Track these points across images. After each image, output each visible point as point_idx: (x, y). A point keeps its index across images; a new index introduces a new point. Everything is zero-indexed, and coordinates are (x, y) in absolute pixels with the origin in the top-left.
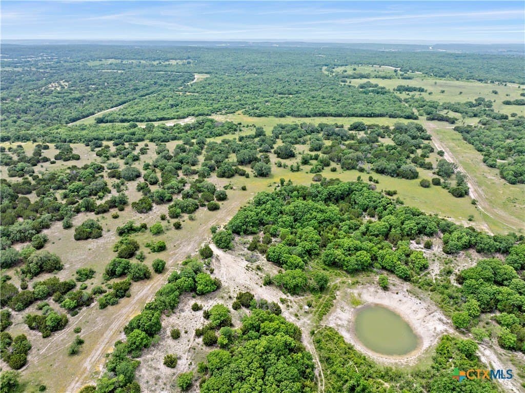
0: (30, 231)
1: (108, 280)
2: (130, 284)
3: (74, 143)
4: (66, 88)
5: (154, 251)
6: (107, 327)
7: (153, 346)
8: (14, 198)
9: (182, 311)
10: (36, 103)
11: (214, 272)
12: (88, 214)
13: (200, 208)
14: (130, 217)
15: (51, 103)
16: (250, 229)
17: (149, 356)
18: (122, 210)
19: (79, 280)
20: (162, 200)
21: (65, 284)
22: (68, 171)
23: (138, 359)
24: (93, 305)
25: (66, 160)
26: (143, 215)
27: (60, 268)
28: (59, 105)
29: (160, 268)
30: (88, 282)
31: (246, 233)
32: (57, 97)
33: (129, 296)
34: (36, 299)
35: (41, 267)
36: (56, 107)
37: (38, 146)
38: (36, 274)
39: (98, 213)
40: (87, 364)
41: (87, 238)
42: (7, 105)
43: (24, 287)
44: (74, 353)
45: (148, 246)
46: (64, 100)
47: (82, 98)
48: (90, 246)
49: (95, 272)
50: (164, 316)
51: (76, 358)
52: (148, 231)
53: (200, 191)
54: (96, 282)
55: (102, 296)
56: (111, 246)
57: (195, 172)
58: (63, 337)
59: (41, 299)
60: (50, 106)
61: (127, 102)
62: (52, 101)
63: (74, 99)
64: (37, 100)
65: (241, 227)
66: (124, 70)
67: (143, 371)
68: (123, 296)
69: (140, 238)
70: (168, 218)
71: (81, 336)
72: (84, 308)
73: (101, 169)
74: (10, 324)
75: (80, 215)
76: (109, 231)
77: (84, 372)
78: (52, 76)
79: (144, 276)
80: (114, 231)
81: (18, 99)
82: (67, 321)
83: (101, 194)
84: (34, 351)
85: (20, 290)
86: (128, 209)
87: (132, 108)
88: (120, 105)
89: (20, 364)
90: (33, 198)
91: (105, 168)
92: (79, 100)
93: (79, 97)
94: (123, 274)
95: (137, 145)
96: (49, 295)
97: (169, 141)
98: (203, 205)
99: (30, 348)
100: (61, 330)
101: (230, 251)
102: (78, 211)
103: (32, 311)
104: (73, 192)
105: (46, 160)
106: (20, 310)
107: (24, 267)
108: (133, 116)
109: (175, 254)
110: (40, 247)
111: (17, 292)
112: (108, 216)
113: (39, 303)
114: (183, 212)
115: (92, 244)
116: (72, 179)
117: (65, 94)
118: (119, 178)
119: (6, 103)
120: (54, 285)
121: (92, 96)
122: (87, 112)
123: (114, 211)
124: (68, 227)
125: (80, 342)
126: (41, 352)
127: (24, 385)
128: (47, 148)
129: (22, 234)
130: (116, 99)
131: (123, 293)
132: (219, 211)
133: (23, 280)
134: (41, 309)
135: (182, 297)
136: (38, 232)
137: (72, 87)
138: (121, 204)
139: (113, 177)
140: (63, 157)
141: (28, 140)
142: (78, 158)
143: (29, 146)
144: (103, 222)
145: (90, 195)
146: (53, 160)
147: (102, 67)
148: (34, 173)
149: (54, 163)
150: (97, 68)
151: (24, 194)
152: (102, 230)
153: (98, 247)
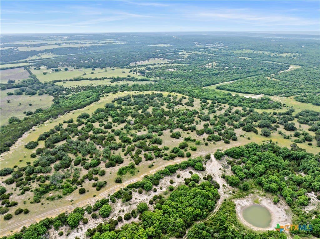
0: (159, 129)
1: (171, 153)
2: (176, 156)
3: (197, 98)
4: (214, 66)
5: (191, 150)
6: (162, 165)
7: (170, 176)
8: (162, 116)
9: (186, 171)
10: (197, 74)
11: (206, 165)
12: (180, 129)
13: (222, 141)
14: (193, 135)
15: (203, 75)
16: (234, 156)
17: (167, 178)
18: (192, 131)
19: (163, 149)
20: (209, 132)
21: (159, 149)
22: (185, 111)
23: (164, 177)
24: (162, 158)
25: (188, 106)
26: (198, 136)
27: (160, 144)
28: (206, 76)
29: (189, 156)
30: (165, 151)
31: (232, 156)
32: (207, 72)
33: (173, 160)
34: (149, 150)
37: (183, 97)
38: (153, 143)
39: (183, 130)
40: (151, 171)
41: (174, 138)
42: (185, 73)
43: (149, 146)
44: (150, 167)
45: (191, 147)
47: (218, 73)
48: (173, 141)
49: (169, 149)
50: (179, 170)
51: (150, 169)
52: (195, 142)
53: (228, 134)
54: (167, 152)
55: (166, 157)
56: (179, 143)
57: (233, 125)
58: (150, 162)
59: (150, 150)
61: (239, 79)
62: (204, 73)
63: (214, 74)
64: (198, 72)
65: (230, 153)
66: (251, 58)
67: (163, 180)
68: (172, 159)
69: (190, 144)
70: (206, 140)
71: (154, 164)
72: (160, 158)
73: (197, 113)
74: (141, 154)
75: (178, 129)
76: (182, 138)
77: (149, 173)
78: (213, 58)
79: (182, 156)
80: (183, 139)
81: (191, 71)
82: (153, 159)
83: (189, 123)
84: (142, 162)
85: (147, 146)
86: (195, 132)
87: (237, 84)
88: (234, 80)
89: (137, 164)
90: (168, 118)
91: (199, 113)
92: (216, 74)
93: (217, 73)
94: (176, 153)
95: (221, 105)
96: (153, 150)
97: (237, 106)
98: (223, 140)
99: (141, 161)
101: (219, 161)
102: (178, 127)
103: (147, 152)
105: (181, 104)
106: (144, 151)
107: (151, 140)
108: (234, 88)
109: (197, 153)
110: (159, 135)
111: (146, 145)
112: (186, 132)
113: (150, 151)
114: (213, 139)
115: (175, 140)
116: (184, 114)
117: (211, 71)
118: (200, 119)
119: (185, 72)
120: (155, 148)
122: (215, 82)
123: (189, 131)
124: (171, 132)
125: (153, 166)
126: (143, 163)
127: (136, 169)
128: (185, 98)
129: (157, 130)
130: (234, 76)
131: (172, 158)
132: (228, 144)
133: (150, 143)
134: (149, 153)
135: (189, 167)
136: (162, 130)
137: (217, 66)
138: (193, 129)
139: (199, 118)
140: (188, 104)
141: (181, 93)
142: (193, 106)
143: (180, 96)
144: (183, 134)
145: (186, 122)
146: (184, 104)
147: (240, 55)
148: (174, 108)
149: (183, 106)
150: (237, 55)
151: (166, 116)
152: (180, 136)
153: (176, 142)
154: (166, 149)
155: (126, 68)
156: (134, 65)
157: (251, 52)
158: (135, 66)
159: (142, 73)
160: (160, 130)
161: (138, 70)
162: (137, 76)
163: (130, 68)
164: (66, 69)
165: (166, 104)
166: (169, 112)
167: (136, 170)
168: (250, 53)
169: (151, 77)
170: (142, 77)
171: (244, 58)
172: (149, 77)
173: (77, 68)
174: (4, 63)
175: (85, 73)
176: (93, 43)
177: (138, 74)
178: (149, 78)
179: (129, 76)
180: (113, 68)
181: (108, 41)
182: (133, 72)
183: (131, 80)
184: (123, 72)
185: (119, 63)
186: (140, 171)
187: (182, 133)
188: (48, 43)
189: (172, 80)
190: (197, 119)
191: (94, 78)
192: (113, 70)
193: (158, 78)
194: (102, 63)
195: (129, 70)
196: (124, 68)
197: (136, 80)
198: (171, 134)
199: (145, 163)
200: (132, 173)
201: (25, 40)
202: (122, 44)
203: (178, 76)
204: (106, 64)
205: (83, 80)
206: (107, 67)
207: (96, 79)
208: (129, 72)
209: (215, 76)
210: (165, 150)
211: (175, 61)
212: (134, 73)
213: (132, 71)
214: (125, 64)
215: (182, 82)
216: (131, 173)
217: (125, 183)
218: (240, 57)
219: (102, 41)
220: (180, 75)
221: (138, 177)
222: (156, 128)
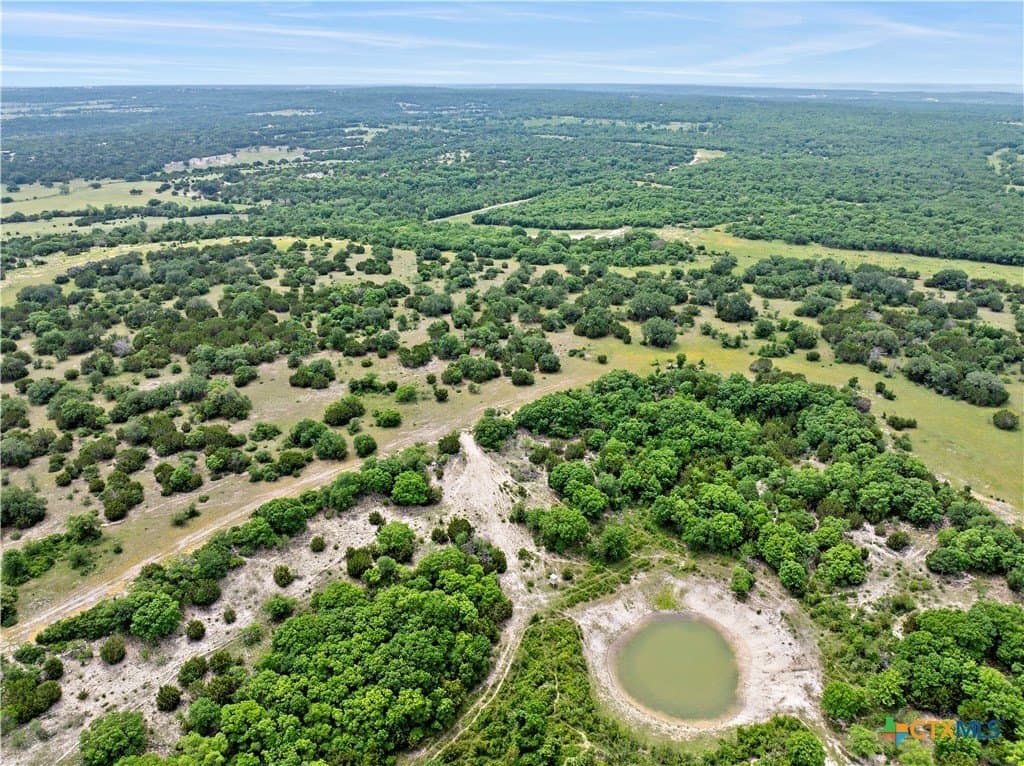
0: (240, 360)
1: (289, 447)
2: (311, 459)
3: (405, 249)
4: (463, 160)
5: (379, 424)
7: (279, 550)
8: (258, 313)
9: (355, 517)
10: (405, 182)
11: (445, 478)
12: (335, 353)
13: (503, 377)
14: (387, 370)
17: (263, 561)
18: (383, 356)
19: (253, 437)
20: (448, 353)
21: (229, 436)
22: (355, 290)
23: (246, 559)
24: (245, 474)
25: (370, 273)
26: (405, 371)
27: (242, 417)
28: (437, 188)
29: (366, 450)
31: (548, 432)
32: (440, 175)
33: (297, 476)
34: (187, 448)
35: (218, 408)
37: (351, 248)
38: (210, 417)
39: (347, 354)
40: (183, 543)
41: (306, 385)
43: (186, 429)
44: (179, 523)
45: (376, 415)
47: (478, 179)
48: (301, 398)
49: (280, 433)
50: (321, 516)
51: (178, 530)
52: (394, 394)
55: (260, 466)
57: (540, 320)
58: (182, 502)
59: (192, 448)
62: (428, 181)
65: (539, 419)
67: (242, 576)
68: (288, 474)
70: (439, 382)
71: (199, 507)
72: (233, 475)
74: (143, 468)
75: (324, 352)
76: (342, 382)
77: (173, 551)
78: (458, 141)
79: (336, 455)
80: (345, 386)
81: (384, 174)
82: (199, 483)
83: (370, 328)
85: (179, 431)
86: (394, 357)
89: (116, 516)
90: (283, 318)
92: (471, 182)
93: (474, 178)
94: (308, 445)
96: (200, 446)
98: (508, 374)
99: (139, 502)
100: (186, 492)
101: (495, 453)
102: (322, 347)
104: (336, 318)
105: (344, 269)
106: (160, 455)
107: (200, 404)
109: (405, 436)
110: (241, 384)
112: (358, 361)
113: (189, 453)
114: (466, 375)
115: (308, 395)
116: (351, 299)
117: (454, 172)
118: (417, 309)
119: (365, 180)
122: (470, 204)
123: (373, 357)
124: (295, 365)
125: (193, 514)
126: (148, 511)
127: (105, 539)
128: (360, 251)
129: (229, 362)
131: (291, 468)
132: (529, 389)
133: (192, 419)
134: (181, 460)
135: (368, 498)
136: (252, 364)
137: (472, 160)
138: (388, 347)
139: (411, 306)
140: (368, 268)
141: (346, 237)
142: (388, 272)
143: (339, 245)
144: (345, 368)
145: (358, 327)
146: (353, 269)
147: (544, 130)
148: (313, 284)
149: (351, 274)
150: (535, 131)
151: (278, 311)
152: (332, 379)
153: (312, 401)
154: (267, 433)
155: (149, 180)
156: (181, 170)
157: (574, 122)
158: (185, 172)
159: (209, 190)
160: (244, 361)
161: (191, 184)
162: (186, 200)
163: (165, 177)
165: (281, 273)
166: (291, 296)
167: (106, 546)
168: (572, 125)
169: (240, 202)
170: (205, 203)
171: (557, 137)
172: (234, 202)
177: (191, 194)
178: (234, 205)
179: (154, 203)
180: (94, 182)
182: (172, 189)
183: (160, 215)
184: (134, 192)
185: (119, 164)
186: (124, 547)
187: (340, 365)
189: (318, 204)
190: (401, 310)
192: (96, 186)
193: (265, 203)
194: (50, 166)
195: (159, 185)
196: (141, 179)
197: (183, 212)
198: (294, 372)
199: (157, 506)
200: (79, 562)
203: (337, 194)
204: (67, 168)
206: (71, 178)
207: (18, 219)
208: (159, 191)
209: (466, 187)
210: (264, 438)
212: (175, 194)
213: (169, 187)
214: (143, 166)
215: (353, 208)
216: (75, 567)
217: (38, 619)
218: (543, 136)
221: (112, 579)
222: (227, 357)
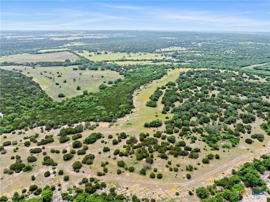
36: (232, 60)
46: (235, 58)
47: (243, 58)
60: (230, 60)
62: (231, 58)
63: (239, 58)
66: (259, 47)
81: (217, 55)
93: (241, 58)
121: (247, 58)
159: (174, 56)
164: (106, 53)
173: (114, 53)
174: (48, 48)
175: (124, 56)
176: (108, 36)
177: (170, 57)
179: (164, 59)
181: (119, 34)
184: (156, 56)
188: (72, 35)
191: (136, 59)
192: (145, 54)
201: (51, 33)
202: (134, 37)
205: (127, 60)
207: (138, 60)
211: (194, 49)
212: (166, 57)
213: (163, 55)
214: (152, 50)
219: (114, 34)
220: (210, 58)
